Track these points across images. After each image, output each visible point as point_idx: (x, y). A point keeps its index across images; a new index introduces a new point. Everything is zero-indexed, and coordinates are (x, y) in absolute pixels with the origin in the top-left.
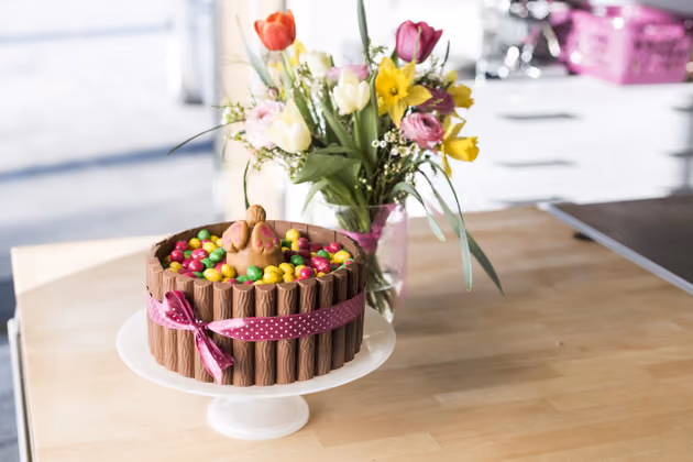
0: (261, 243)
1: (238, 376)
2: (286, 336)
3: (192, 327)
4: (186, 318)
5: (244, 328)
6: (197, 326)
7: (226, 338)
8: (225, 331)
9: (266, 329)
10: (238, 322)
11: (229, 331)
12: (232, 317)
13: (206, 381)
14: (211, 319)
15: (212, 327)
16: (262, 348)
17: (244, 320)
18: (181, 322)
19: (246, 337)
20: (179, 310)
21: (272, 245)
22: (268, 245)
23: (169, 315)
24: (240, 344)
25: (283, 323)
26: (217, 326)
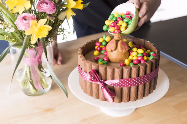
0: (122, 49)
1: (116, 99)
2: (134, 85)
3: (99, 83)
4: (97, 80)
5: (119, 83)
6: (101, 82)
7: (112, 86)
8: (112, 84)
9: (127, 83)
10: (116, 81)
11: (113, 84)
12: (114, 79)
13: (104, 101)
14: (106, 80)
15: (106, 82)
16: (125, 90)
17: (119, 80)
18: (95, 82)
19: (120, 86)
20: (94, 78)
21: (126, 49)
22: (124, 49)
23: (91, 80)
24: (117, 89)
25: (134, 80)
26: (109, 82)
